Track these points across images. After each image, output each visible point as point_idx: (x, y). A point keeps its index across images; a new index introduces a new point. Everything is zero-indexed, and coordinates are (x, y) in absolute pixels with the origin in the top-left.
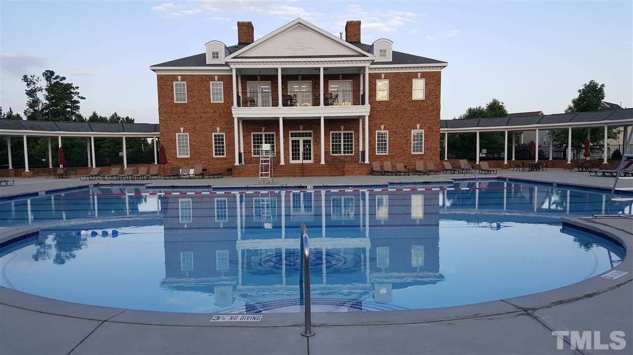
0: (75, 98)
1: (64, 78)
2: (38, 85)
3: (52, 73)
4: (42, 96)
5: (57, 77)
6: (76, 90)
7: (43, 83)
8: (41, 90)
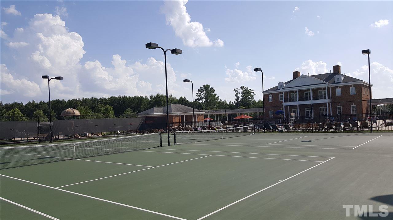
0: (252, 94)
1: (248, 88)
2: (239, 92)
3: (244, 87)
4: (240, 96)
5: (245, 88)
6: (253, 91)
7: (240, 91)
8: (239, 93)
